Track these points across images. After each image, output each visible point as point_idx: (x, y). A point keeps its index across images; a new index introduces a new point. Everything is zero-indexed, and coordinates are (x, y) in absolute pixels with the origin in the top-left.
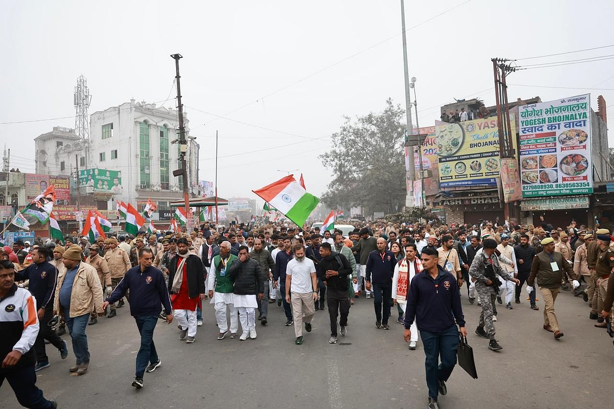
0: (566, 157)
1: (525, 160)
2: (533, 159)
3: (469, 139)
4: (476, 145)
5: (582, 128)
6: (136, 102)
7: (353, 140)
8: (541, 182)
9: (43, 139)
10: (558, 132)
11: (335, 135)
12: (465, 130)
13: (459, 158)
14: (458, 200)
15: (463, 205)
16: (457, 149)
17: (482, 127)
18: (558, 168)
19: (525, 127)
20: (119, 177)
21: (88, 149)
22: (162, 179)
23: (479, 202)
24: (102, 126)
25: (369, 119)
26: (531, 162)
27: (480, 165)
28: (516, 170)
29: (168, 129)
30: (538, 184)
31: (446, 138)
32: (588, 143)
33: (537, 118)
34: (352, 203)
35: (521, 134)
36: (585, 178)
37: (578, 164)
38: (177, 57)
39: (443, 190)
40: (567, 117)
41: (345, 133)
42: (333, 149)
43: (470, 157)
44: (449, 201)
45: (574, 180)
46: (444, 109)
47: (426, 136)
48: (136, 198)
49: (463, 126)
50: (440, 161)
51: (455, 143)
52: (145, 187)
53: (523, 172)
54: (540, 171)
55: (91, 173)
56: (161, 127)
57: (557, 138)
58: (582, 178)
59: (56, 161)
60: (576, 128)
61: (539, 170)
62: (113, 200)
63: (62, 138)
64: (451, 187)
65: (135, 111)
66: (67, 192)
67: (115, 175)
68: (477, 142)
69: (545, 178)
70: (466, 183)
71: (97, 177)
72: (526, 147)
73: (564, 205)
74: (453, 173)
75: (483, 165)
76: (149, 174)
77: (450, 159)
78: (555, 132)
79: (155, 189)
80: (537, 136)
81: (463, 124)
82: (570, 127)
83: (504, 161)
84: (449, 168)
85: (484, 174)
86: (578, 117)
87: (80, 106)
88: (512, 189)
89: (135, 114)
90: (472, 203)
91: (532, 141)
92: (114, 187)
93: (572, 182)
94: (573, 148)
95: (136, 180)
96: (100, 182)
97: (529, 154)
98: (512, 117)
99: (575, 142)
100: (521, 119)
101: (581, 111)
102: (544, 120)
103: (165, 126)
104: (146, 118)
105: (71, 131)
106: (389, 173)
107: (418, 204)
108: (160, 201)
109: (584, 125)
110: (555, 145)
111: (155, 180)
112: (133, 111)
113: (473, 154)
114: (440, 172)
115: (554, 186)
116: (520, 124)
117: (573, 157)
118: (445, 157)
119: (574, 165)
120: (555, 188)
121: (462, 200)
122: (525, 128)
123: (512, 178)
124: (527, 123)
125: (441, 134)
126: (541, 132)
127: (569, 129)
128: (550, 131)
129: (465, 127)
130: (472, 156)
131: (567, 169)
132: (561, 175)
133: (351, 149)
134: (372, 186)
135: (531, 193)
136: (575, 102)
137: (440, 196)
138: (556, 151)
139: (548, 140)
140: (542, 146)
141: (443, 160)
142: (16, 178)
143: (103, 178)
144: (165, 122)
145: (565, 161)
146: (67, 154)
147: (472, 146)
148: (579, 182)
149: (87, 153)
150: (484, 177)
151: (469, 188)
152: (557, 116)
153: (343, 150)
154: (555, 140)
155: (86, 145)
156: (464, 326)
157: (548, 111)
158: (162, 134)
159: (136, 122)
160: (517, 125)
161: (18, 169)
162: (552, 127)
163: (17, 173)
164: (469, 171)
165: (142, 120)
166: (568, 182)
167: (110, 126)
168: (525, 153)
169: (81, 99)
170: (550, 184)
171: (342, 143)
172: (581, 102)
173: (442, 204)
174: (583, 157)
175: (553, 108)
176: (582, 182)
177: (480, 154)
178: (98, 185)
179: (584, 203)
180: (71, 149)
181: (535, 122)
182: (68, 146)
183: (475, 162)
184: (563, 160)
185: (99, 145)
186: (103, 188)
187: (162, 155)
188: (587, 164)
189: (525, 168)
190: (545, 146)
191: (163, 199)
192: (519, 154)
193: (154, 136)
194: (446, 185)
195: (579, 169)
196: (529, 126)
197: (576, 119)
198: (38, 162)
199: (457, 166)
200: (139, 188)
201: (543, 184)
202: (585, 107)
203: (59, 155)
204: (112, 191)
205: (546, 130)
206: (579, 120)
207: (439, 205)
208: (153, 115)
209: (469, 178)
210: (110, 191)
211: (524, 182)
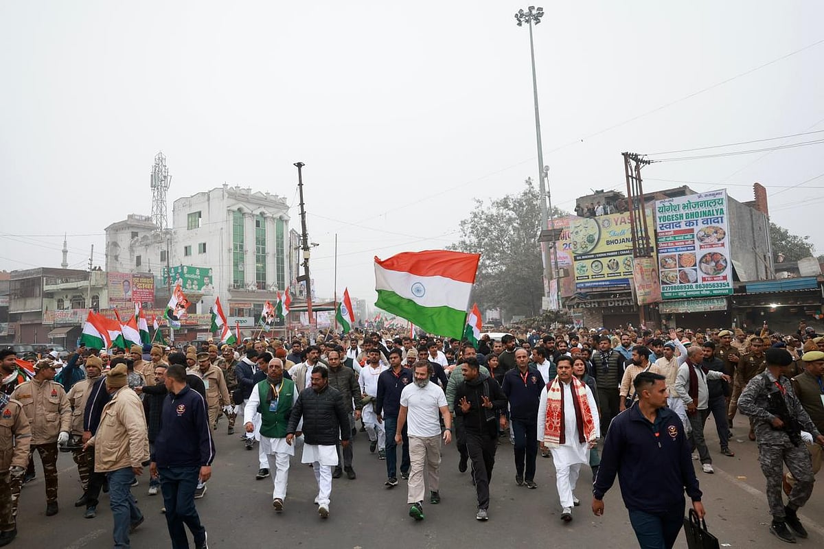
0: (705, 256)
1: (664, 258)
2: (671, 258)
3: (606, 236)
4: (613, 242)
5: (719, 225)
6: (229, 187)
7: (485, 228)
8: (681, 283)
9: (114, 229)
10: (696, 229)
11: (463, 223)
12: (601, 226)
13: (596, 256)
14: (594, 302)
15: (600, 308)
16: (593, 247)
17: (619, 223)
18: (697, 267)
19: (662, 222)
20: (210, 275)
21: (170, 242)
22: (258, 277)
23: (616, 305)
24: (188, 215)
25: (505, 204)
26: (670, 261)
27: (617, 263)
28: (653, 270)
29: (265, 218)
30: (677, 284)
31: (581, 234)
32: (726, 240)
33: (675, 214)
34: (486, 305)
35: (659, 230)
36: (725, 278)
37: (717, 263)
38: (299, 165)
39: (579, 291)
40: (704, 213)
41: (476, 219)
42: (462, 239)
43: (606, 255)
44: (585, 303)
45: (713, 280)
46: (580, 201)
47: (561, 230)
48: (229, 300)
49: (598, 221)
50: (576, 260)
51: (590, 239)
52: (238, 287)
53: (662, 272)
54: (680, 271)
55: (180, 271)
56: (257, 216)
57: (695, 237)
58: (721, 278)
59: (131, 255)
60: (713, 224)
61: (678, 269)
62: (202, 302)
63: (138, 227)
64: (588, 288)
65: (228, 197)
66: (150, 293)
67: (205, 273)
68: (614, 238)
69: (684, 278)
70: (603, 283)
71: (186, 276)
72: (664, 245)
73: (703, 307)
74: (590, 273)
75: (621, 264)
76: (243, 271)
77: (585, 257)
78: (693, 229)
79: (250, 289)
80: (676, 232)
81: (599, 219)
82: (708, 224)
83: (636, 261)
84: (585, 267)
85: (622, 274)
86: (715, 212)
87: (158, 189)
88: (647, 290)
89: (228, 202)
90: (609, 305)
91: (671, 238)
92: (204, 287)
93: (712, 282)
94: (712, 246)
95: (229, 278)
96: (189, 282)
97: (667, 252)
98: (648, 212)
99: (713, 239)
100: (658, 214)
101: (718, 207)
102: (681, 216)
103: (262, 214)
104: (240, 205)
105: (148, 219)
106: (528, 268)
107: (553, 306)
108: (255, 303)
109: (722, 222)
110: (694, 243)
111: (250, 278)
112: (225, 198)
113: (610, 252)
114: (576, 272)
115: (694, 287)
116: (658, 220)
117: (713, 255)
118: (581, 255)
119: (713, 264)
120: (695, 289)
121: (599, 303)
122: (663, 225)
123: (648, 278)
124: (665, 218)
125: (576, 230)
126: (678, 229)
127: (706, 226)
128: (688, 228)
129: (600, 222)
130: (609, 254)
131: (706, 268)
132: (700, 275)
133: (484, 240)
134: (508, 285)
135: (670, 294)
136: (712, 198)
137: (575, 298)
138: (694, 250)
139: (686, 237)
140: (681, 243)
141: (578, 258)
142: (98, 277)
143: (193, 276)
144: (262, 209)
145: (704, 260)
146: (144, 247)
147: (608, 243)
148: (719, 282)
149: (170, 246)
150: (622, 277)
151: (607, 289)
152: (695, 211)
153: (474, 240)
154: (693, 237)
155: (168, 236)
156: (700, 500)
157: (685, 206)
158: (258, 224)
159: (229, 210)
160: (655, 221)
161: (100, 267)
162: (690, 223)
163: (99, 272)
164: (606, 271)
165: (235, 208)
166: (708, 283)
167: (198, 215)
168: (664, 251)
169: (159, 180)
170: (689, 284)
171: (472, 232)
172: (718, 197)
173: (578, 307)
174: (722, 255)
175: (690, 203)
176: (722, 282)
177: (617, 251)
178: (187, 285)
179: (721, 305)
180: (149, 242)
181: (673, 218)
182: (145, 238)
183: (612, 261)
184: (701, 259)
185: (184, 237)
186: (192, 289)
187: (258, 249)
188: (726, 262)
189: (663, 267)
190: (683, 243)
191: (259, 301)
192: (658, 252)
193: (249, 225)
194: (582, 285)
195: (719, 269)
196: (667, 222)
197: (714, 215)
198: (109, 257)
199: (594, 265)
200: (232, 288)
201: (683, 285)
202: (722, 203)
203: (134, 249)
204: (201, 292)
205: (684, 227)
206: (716, 216)
207: (574, 308)
208: (248, 202)
209: (606, 278)
210: (200, 291)
211: (664, 283)
